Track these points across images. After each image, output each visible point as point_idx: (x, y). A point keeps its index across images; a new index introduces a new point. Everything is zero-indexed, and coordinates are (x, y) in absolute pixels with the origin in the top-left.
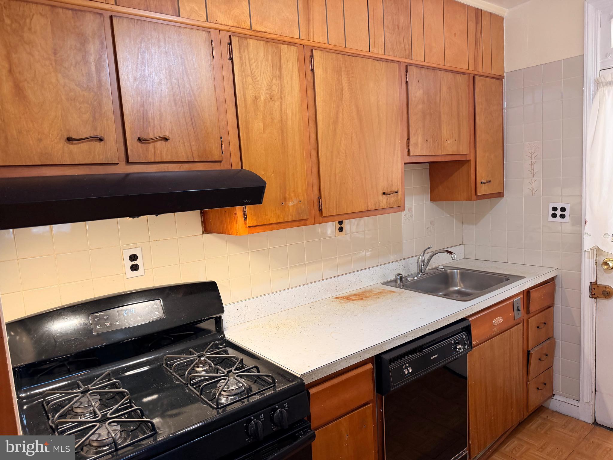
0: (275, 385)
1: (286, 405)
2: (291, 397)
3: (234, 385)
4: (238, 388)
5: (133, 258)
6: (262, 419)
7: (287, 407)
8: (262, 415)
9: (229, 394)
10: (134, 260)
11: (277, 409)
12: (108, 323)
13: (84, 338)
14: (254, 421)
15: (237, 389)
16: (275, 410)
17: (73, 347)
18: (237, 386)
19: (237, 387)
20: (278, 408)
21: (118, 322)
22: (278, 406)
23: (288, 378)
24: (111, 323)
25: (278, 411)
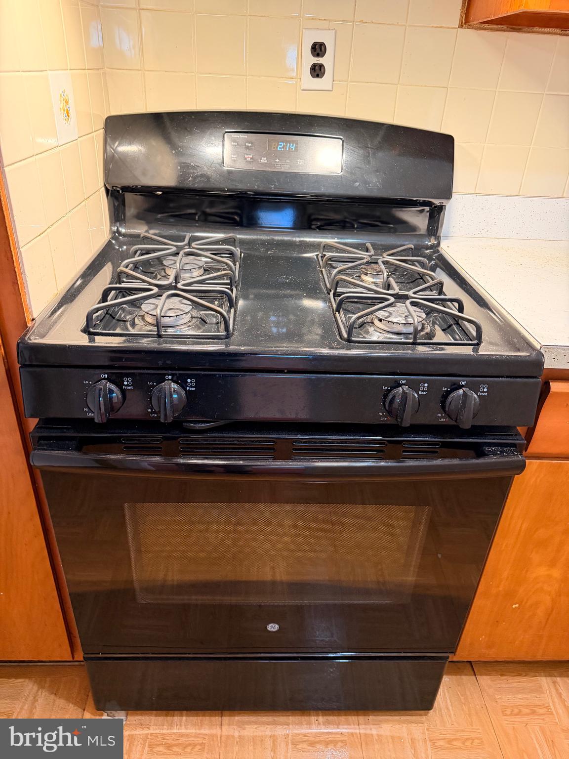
0: (478, 344)
1: (484, 388)
2: (503, 377)
3: (401, 316)
4: (405, 324)
5: (318, 49)
6: (423, 391)
7: (484, 392)
8: (426, 385)
9: (387, 329)
10: (318, 55)
11: (461, 387)
12: (249, 156)
13: (208, 169)
14: (403, 389)
15: (402, 323)
16: (457, 387)
17: (191, 178)
18: (406, 319)
19: (405, 322)
20: (463, 386)
21: (266, 159)
22: (465, 383)
23: (513, 341)
24: (254, 157)
25: (461, 392)
